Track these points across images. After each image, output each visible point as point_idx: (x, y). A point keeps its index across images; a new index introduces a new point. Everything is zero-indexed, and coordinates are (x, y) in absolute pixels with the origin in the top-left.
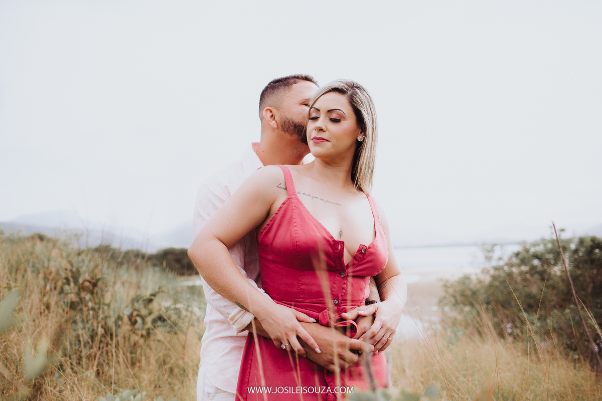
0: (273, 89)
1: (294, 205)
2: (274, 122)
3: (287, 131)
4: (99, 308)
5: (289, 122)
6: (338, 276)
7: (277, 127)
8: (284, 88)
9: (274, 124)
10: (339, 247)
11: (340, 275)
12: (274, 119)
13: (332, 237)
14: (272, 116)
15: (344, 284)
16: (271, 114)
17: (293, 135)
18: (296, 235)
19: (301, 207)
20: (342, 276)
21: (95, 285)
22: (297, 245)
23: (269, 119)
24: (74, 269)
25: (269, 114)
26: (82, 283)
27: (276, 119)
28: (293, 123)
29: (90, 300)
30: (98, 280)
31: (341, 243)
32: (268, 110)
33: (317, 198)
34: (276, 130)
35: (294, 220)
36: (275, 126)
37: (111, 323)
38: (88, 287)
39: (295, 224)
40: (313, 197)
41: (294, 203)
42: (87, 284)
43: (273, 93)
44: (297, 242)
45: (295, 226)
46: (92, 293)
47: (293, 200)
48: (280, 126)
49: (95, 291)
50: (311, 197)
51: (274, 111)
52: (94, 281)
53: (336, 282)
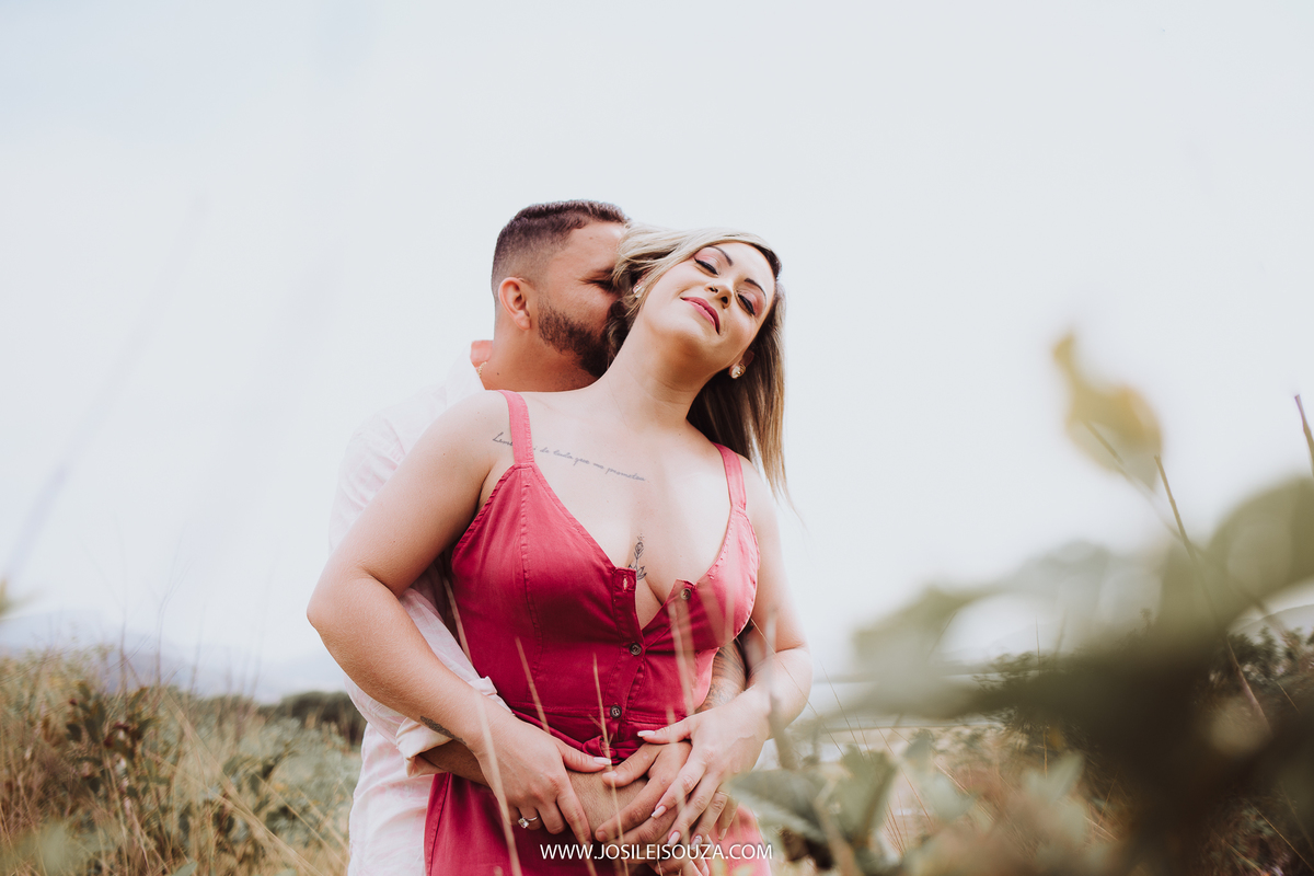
0: (526, 235)
1: (524, 483)
2: (522, 313)
3: (552, 340)
4: (145, 790)
5: (557, 320)
6: (625, 653)
7: (528, 326)
8: (551, 238)
9: (522, 319)
10: (625, 586)
11: (631, 649)
12: (523, 307)
13: (607, 561)
14: (519, 299)
15: (640, 671)
16: (517, 294)
17: (564, 352)
18: (525, 556)
19: (540, 488)
20: (634, 653)
21: (136, 735)
22: (526, 580)
23: (512, 305)
24: (91, 703)
25: (512, 294)
26: (111, 735)
27: (527, 306)
28: (566, 324)
29: (127, 772)
30: (144, 725)
31: (628, 575)
32: (509, 283)
33: (587, 462)
34: (527, 332)
35: (523, 520)
36: (524, 324)
37: (172, 824)
38: (123, 743)
39: (523, 530)
40: (577, 460)
41: (525, 478)
42: (121, 735)
43: (526, 245)
44: (525, 571)
45: (524, 534)
46: (130, 754)
47: (523, 473)
48: (536, 324)
49: (139, 749)
50: (573, 461)
51: (524, 288)
52: (134, 726)
53: (620, 666)
